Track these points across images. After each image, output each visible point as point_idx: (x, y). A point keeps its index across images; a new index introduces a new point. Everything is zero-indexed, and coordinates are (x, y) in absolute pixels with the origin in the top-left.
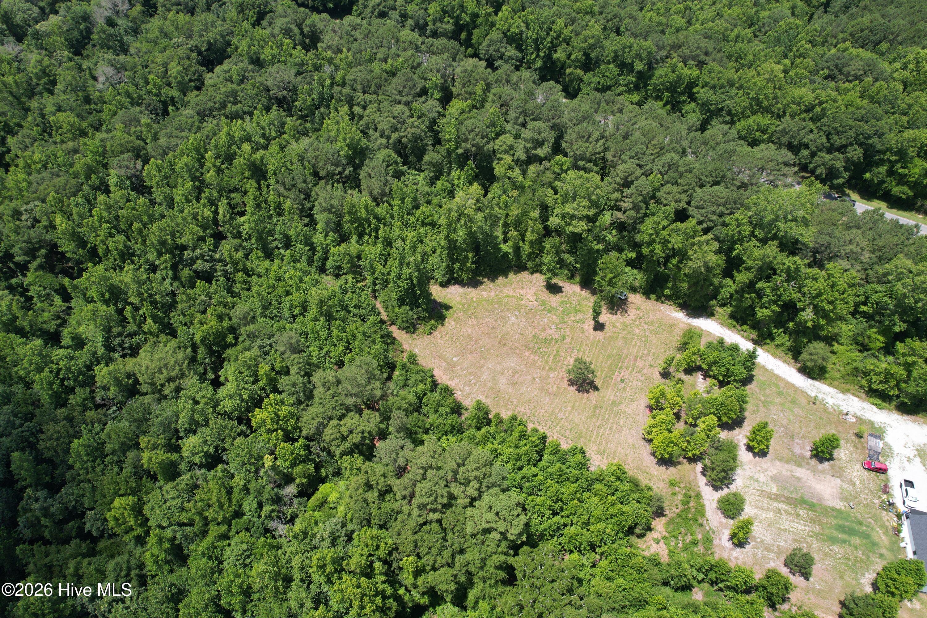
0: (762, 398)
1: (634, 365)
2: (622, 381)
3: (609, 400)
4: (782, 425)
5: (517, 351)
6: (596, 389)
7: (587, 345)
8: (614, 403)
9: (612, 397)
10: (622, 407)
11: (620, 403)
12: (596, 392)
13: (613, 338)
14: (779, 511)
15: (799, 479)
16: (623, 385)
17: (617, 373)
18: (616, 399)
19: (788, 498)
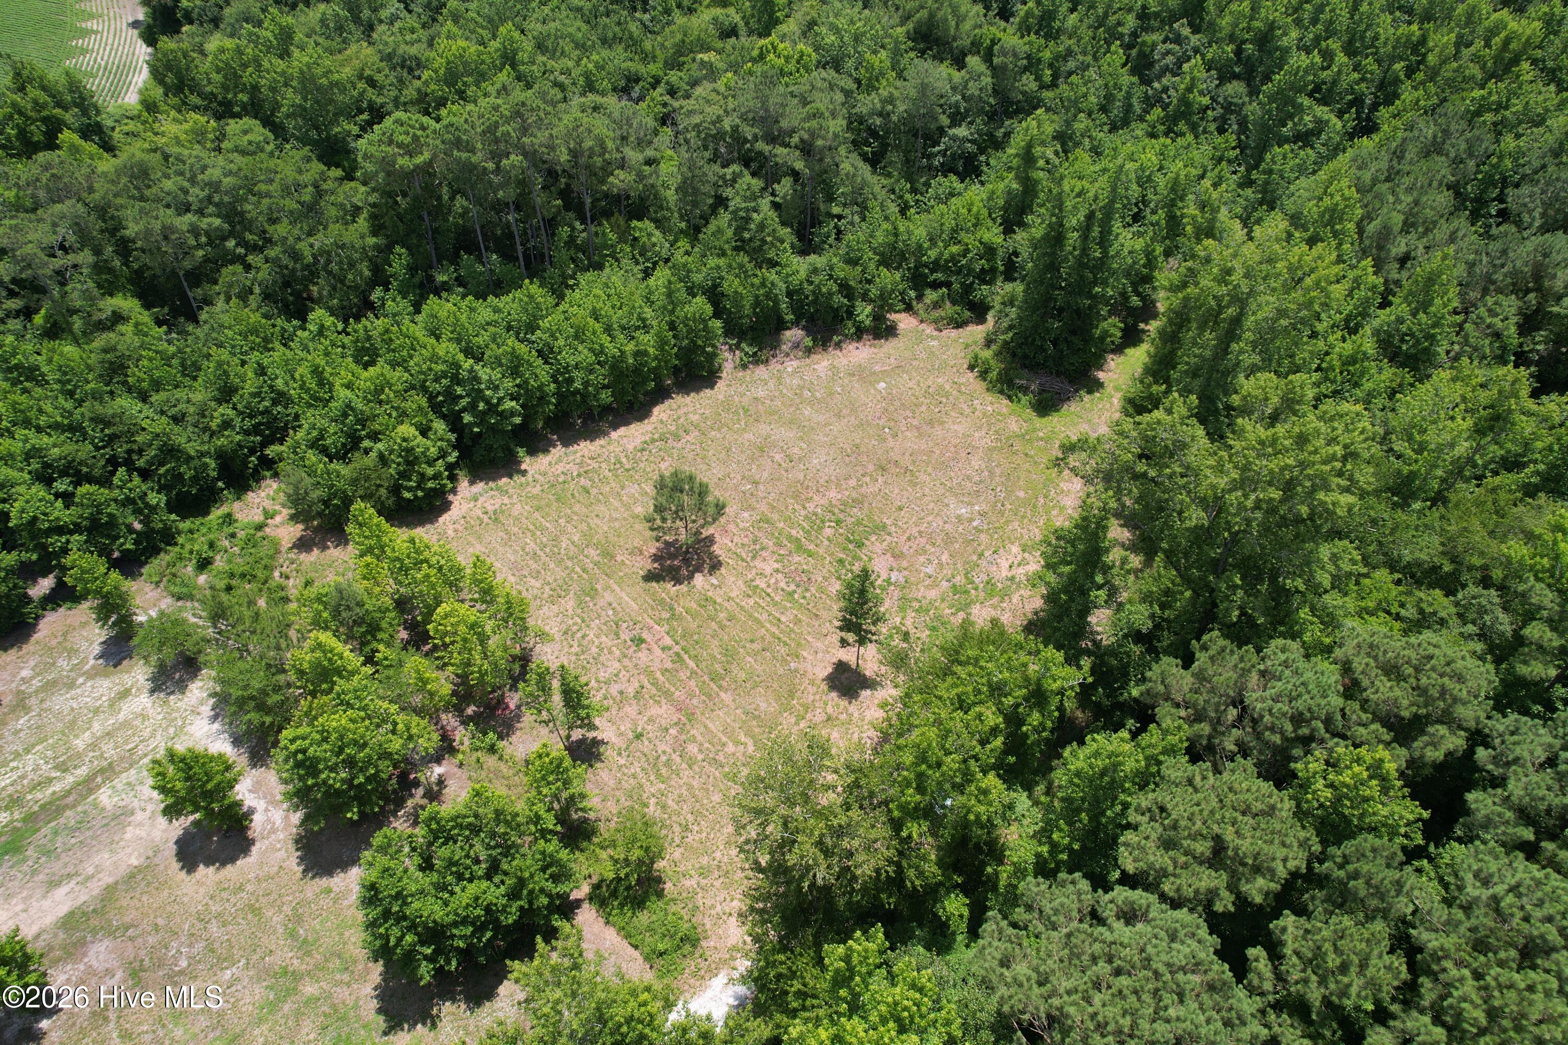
0: (309, 989)
1: (667, 694)
2: (639, 641)
3: (607, 588)
4: (189, 974)
5: (852, 483)
6: (651, 577)
7: (797, 621)
8: (592, 593)
9: (608, 597)
10: (569, 603)
11: (580, 603)
12: (642, 573)
13: (791, 694)
14: (63, 768)
15: (53, 884)
16: (625, 636)
17: (668, 641)
18: (601, 602)
19: (60, 811)
